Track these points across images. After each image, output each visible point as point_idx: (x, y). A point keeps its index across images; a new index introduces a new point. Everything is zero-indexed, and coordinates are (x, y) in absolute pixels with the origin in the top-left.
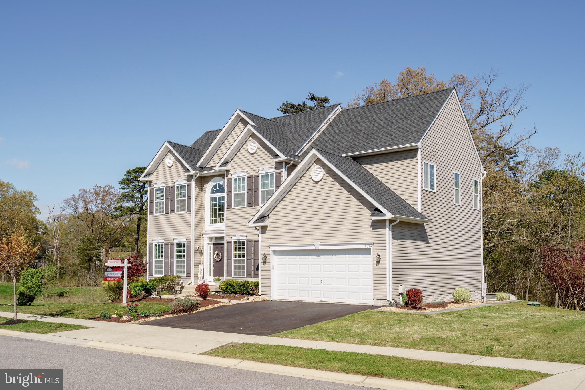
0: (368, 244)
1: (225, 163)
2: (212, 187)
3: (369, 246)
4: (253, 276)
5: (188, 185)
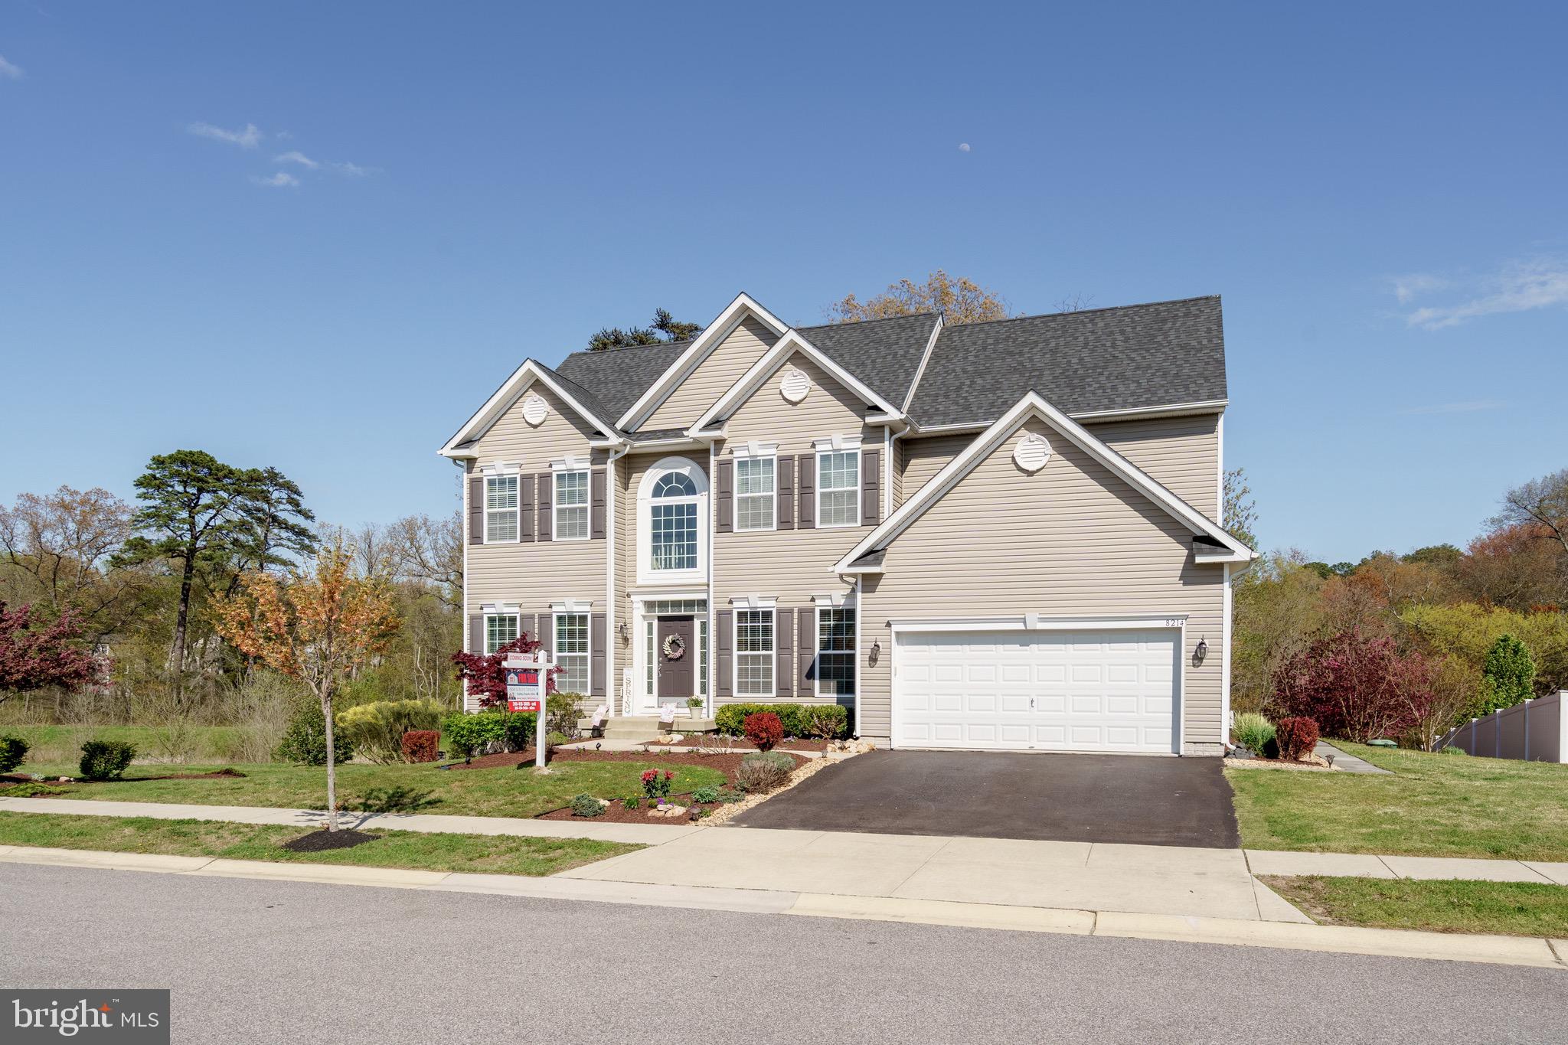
0: (1173, 618)
1: (716, 423)
2: (657, 479)
3: (1177, 623)
4: (795, 694)
5: (594, 473)
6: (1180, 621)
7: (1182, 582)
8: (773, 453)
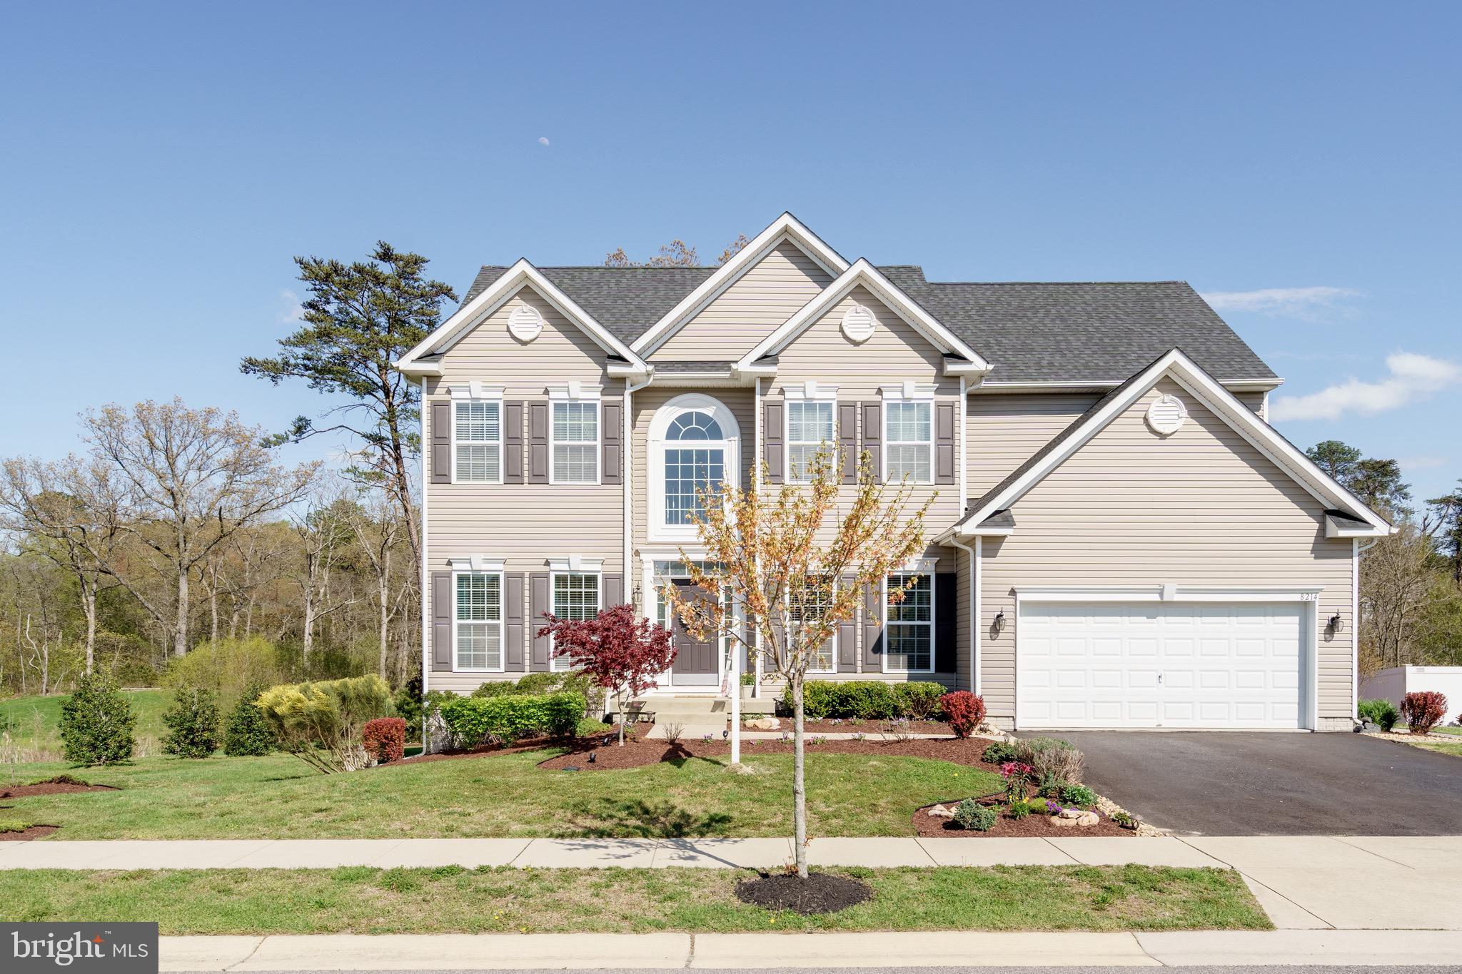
0: (1308, 592)
1: (765, 358)
2: (672, 418)
3: (1310, 598)
4: (859, 669)
5: (606, 406)
6: (1314, 595)
7: (1313, 555)
8: (832, 397)
